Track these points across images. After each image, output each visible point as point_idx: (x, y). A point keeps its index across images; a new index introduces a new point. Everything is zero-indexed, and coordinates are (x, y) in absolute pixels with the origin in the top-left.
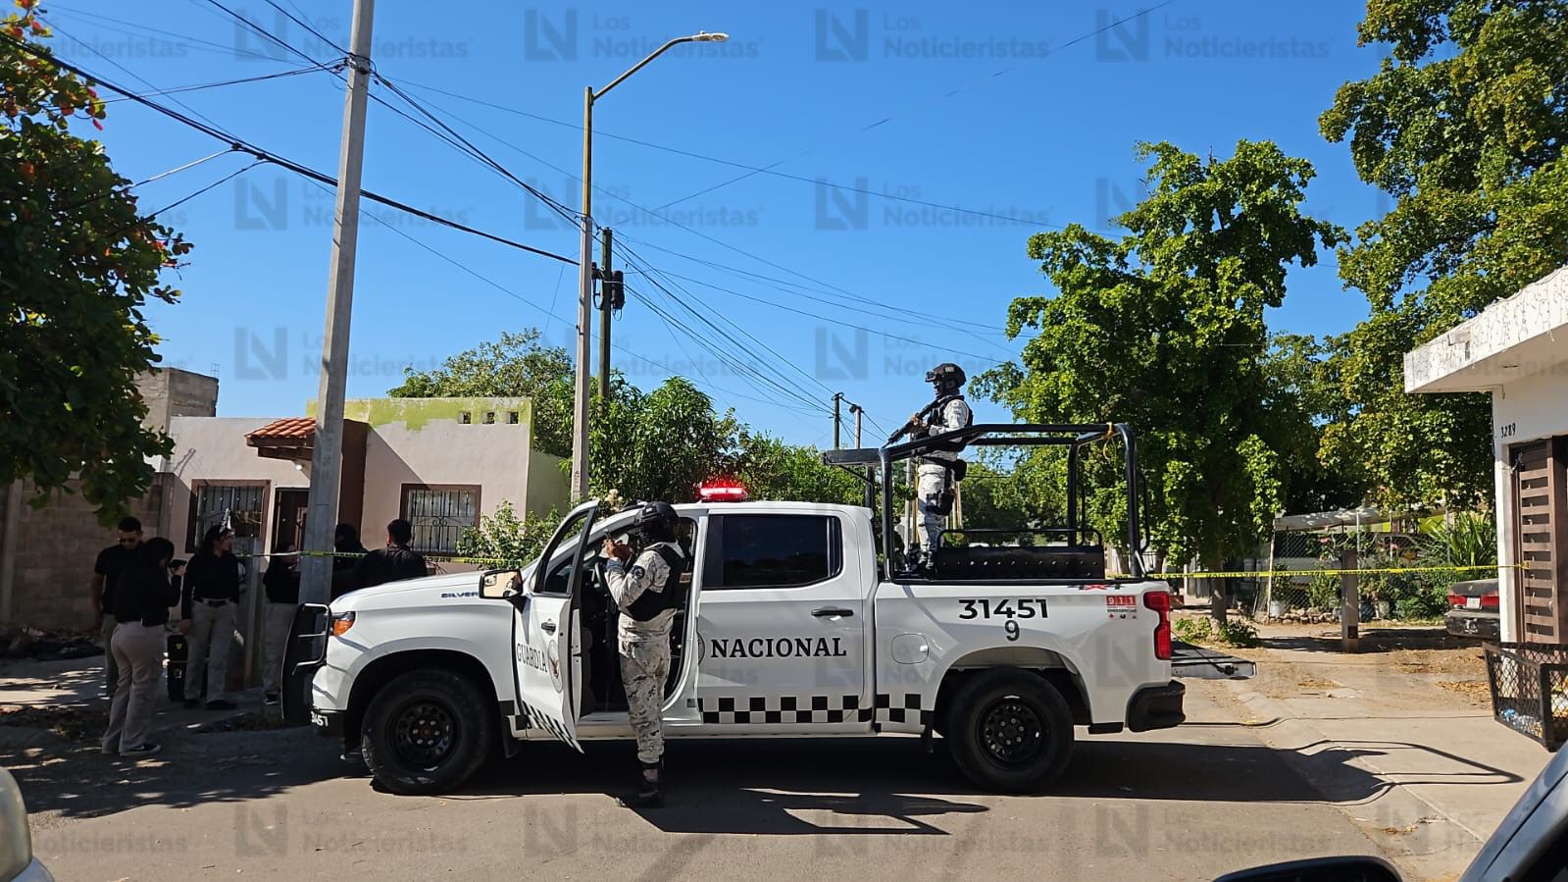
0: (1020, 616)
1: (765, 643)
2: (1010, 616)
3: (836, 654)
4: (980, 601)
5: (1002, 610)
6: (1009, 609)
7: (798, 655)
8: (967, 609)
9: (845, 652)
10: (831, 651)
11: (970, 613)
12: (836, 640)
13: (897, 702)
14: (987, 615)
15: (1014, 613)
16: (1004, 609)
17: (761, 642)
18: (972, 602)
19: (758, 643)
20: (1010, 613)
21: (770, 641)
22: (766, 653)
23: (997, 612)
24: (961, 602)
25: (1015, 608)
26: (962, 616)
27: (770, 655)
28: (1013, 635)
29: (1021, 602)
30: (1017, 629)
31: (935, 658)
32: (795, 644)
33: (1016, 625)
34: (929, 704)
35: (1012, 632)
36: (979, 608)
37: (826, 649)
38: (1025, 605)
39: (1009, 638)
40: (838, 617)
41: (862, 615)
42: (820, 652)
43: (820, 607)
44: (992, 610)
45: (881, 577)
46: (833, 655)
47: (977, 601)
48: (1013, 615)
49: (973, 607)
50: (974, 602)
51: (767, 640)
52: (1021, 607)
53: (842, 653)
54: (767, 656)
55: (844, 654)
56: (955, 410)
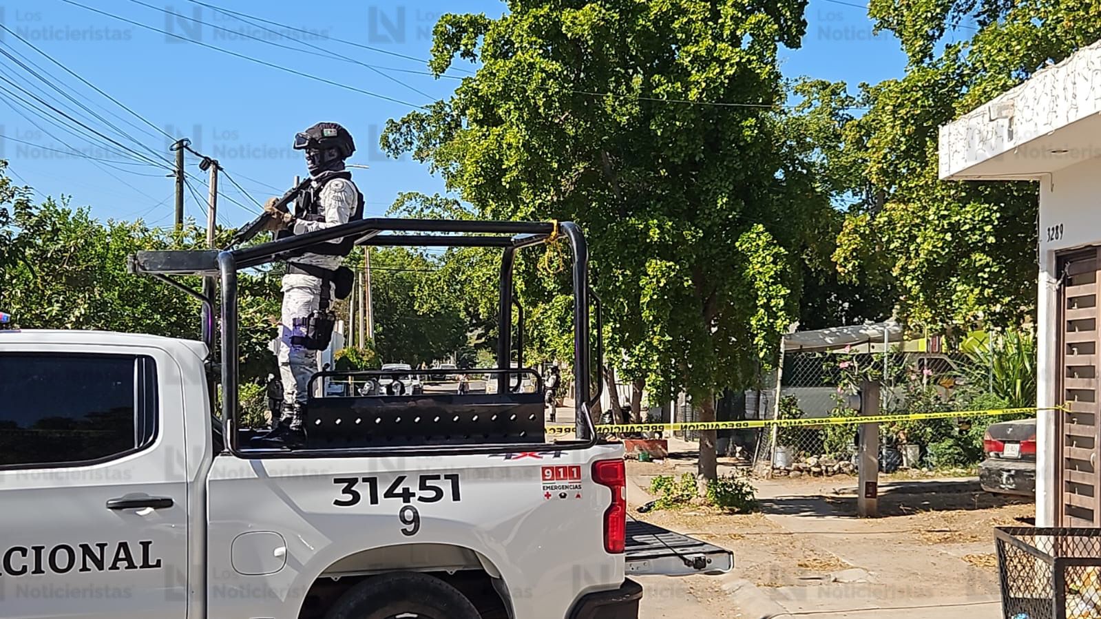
0: (421, 499)
1: (31, 554)
2: (407, 500)
3: (146, 564)
4: (365, 480)
5: (396, 492)
6: (406, 490)
7: (85, 568)
8: (344, 492)
9: (159, 561)
10: (138, 561)
11: (349, 497)
12: (146, 545)
14: (374, 500)
15: (413, 495)
16: (399, 490)
17: (24, 552)
18: (353, 481)
19: (20, 552)
20: (407, 495)
21: (38, 550)
22: (31, 568)
23: (389, 494)
24: (337, 481)
25: (414, 488)
26: (337, 503)
27: (38, 570)
28: (410, 528)
29: (423, 479)
30: (416, 519)
31: (296, 564)
32: (79, 553)
33: (416, 513)
35: (410, 523)
36: (363, 490)
37: (128, 558)
38: (429, 483)
39: (404, 531)
40: (149, 510)
41: (187, 504)
42: (119, 564)
43: (121, 496)
44: (381, 491)
45: (218, 448)
46: (141, 567)
47: (360, 480)
48: (411, 499)
49: (353, 489)
50: (355, 480)
51: (33, 548)
52: (423, 487)
53: (155, 564)
54: (33, 573)
55: (158, 564)
56: (336, 194)
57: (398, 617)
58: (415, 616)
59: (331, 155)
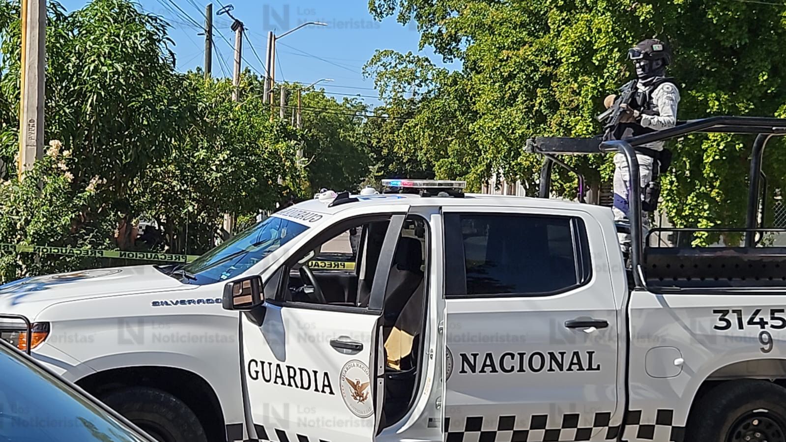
0: (772, 326)
1: (517, 357)
2: (763, 327)
3: (590, 368)
4: (734, 311)
5: (755, 320)
6: (762, 319)
7: (551, 370)
8: (720, 320)
9: (599, 366)
10: (585, 366)
11: (724, 324)
12: (590, 354)
13: (648, 418)
14: (741, 326)
15: (767, 323)
16: (757, 320)
17: (513, 356)
18: (725, 312)
19: (510, 357)
20: (762, 323)
21: (522, 355)
22: (517, 368)
23: (751, 322)
24: (715, 312)
25: (767, 319)
26: (716, 327)
27: (521, 370)
28: (767, 347)
29: (773, 312)
30: (771, 340)
31: (690, 372)
32: (547, 358)
33: (770, 336)
34: (680, 420)
35: (766, 343)
36: (733, 318)
37: (579, 363)
38: (777, 315)
39: (763, 349)
40: (592, 329)
41: (616, 326)
42: (573, 367)
43: (574, 318)
44: (745, 321)
45: (632, 285)
46: (587, 370)
47: (731, 312)
48: (766, 326)
49: (726, 317)
50: (728, 312)
51: (519, 354)
52: (773, 318)
53: (596, 367)
54: (518, 371)
55: (598, 368)
56: (668, 95)
57: (755, 411)
58: (766, 411)
59: (657, 64)
